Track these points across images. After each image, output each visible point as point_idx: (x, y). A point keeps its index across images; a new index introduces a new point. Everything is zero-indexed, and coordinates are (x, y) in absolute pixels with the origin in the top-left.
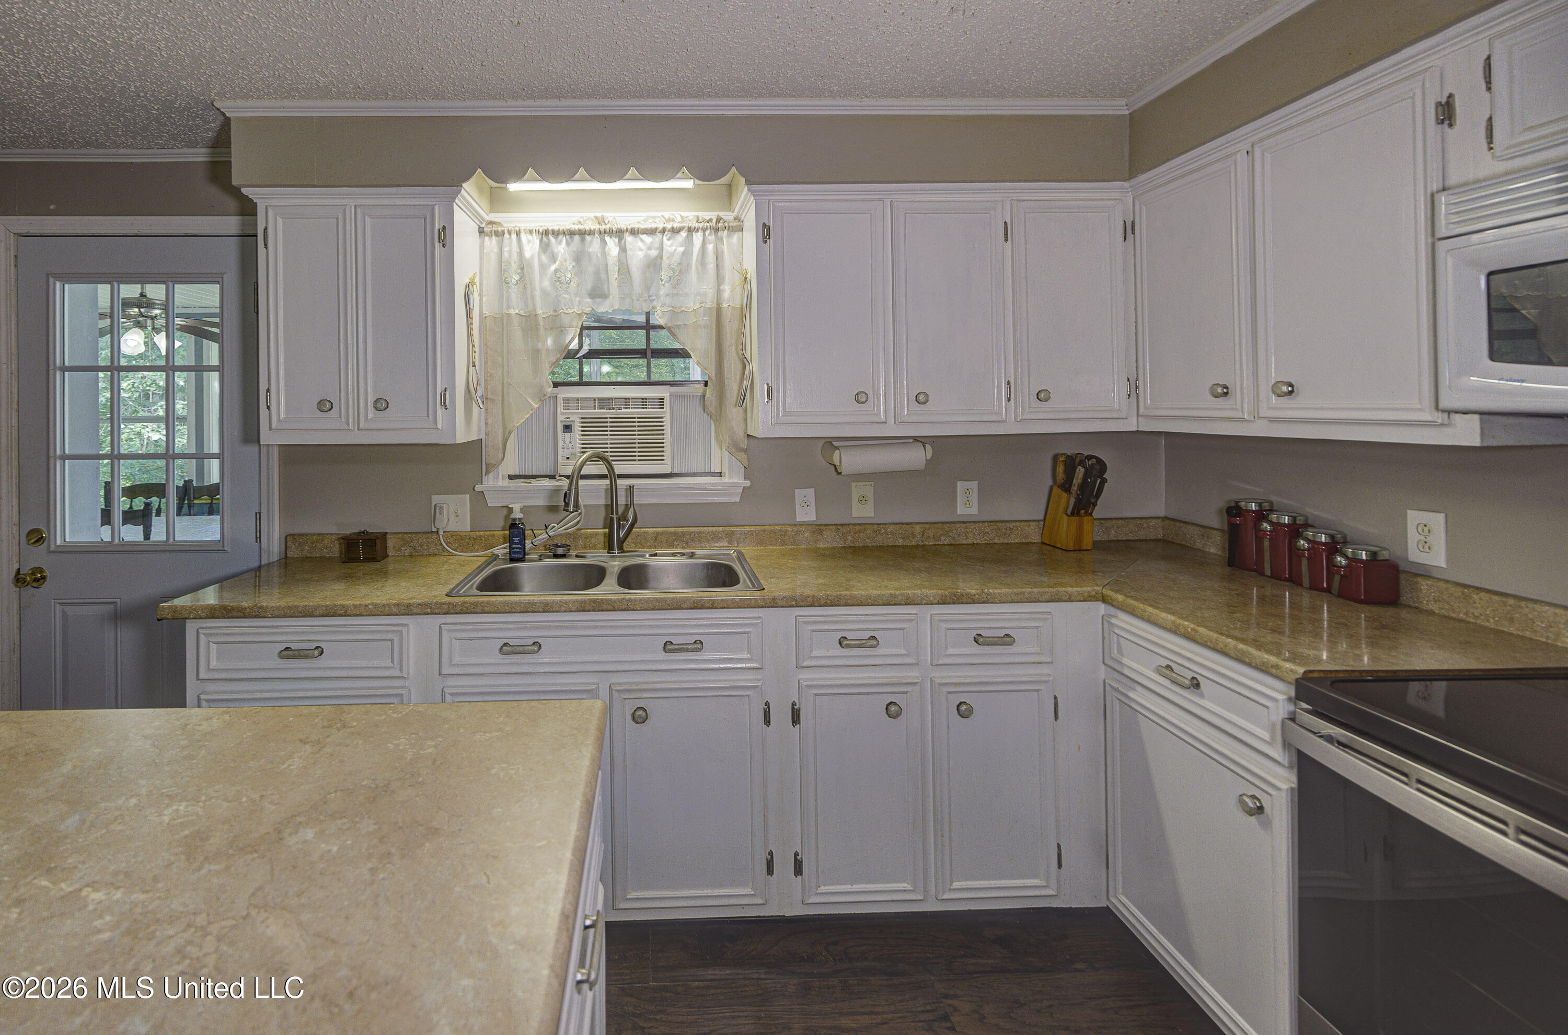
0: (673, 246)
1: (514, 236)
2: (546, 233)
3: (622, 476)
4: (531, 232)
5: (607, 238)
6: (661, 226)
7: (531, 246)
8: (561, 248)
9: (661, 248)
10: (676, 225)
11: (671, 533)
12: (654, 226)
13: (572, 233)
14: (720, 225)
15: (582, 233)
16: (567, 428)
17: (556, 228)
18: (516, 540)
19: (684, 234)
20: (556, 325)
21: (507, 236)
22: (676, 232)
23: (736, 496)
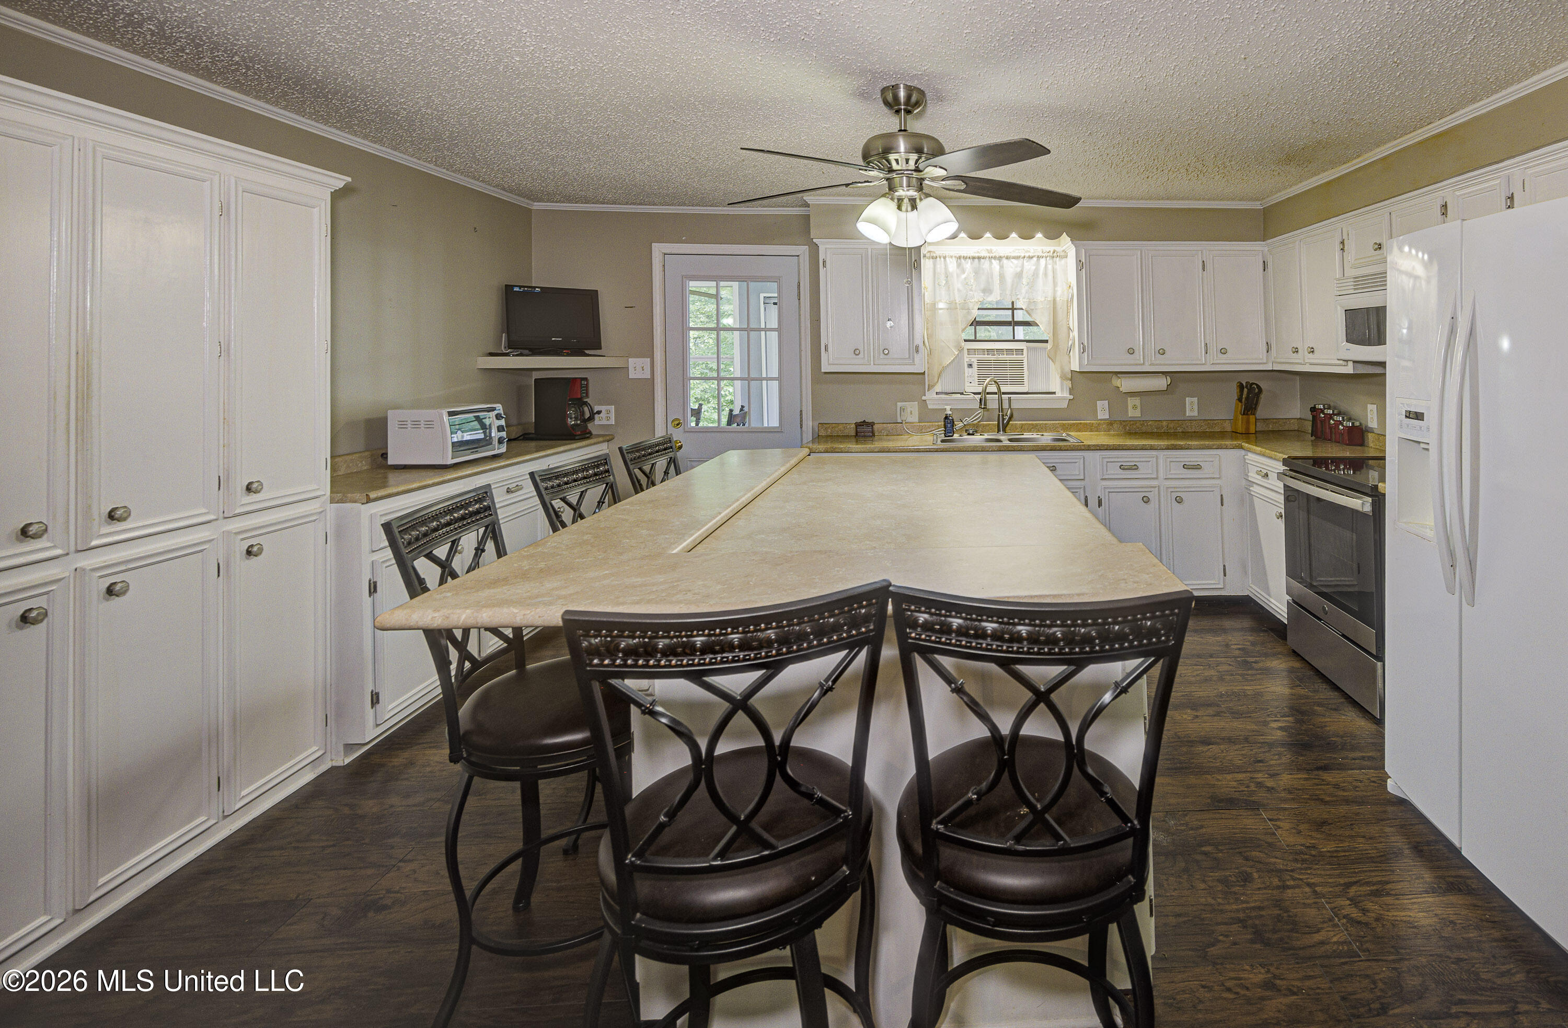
0: (1029, 266)
1: (942, 259)
2: (960, 258)
3: (1004, 393)
4: (951, 257)
5: (993, 261)
6: (1023, 255)
7: (952, 266)
8: (968, 265)
9: (1023, 265)
10: (1031, 254)
11: (1030, 424)
12: (1019, 254)
13: (974, 258)
14: (1055, 254)
15: (979, 258)
16: (970, 366)
17: (965, 255)
18: (947, 425)
19: (1035, 259)
20: (965, 307)
21: (938, 259)
22: (1031, 258)
23: (1064, 405)
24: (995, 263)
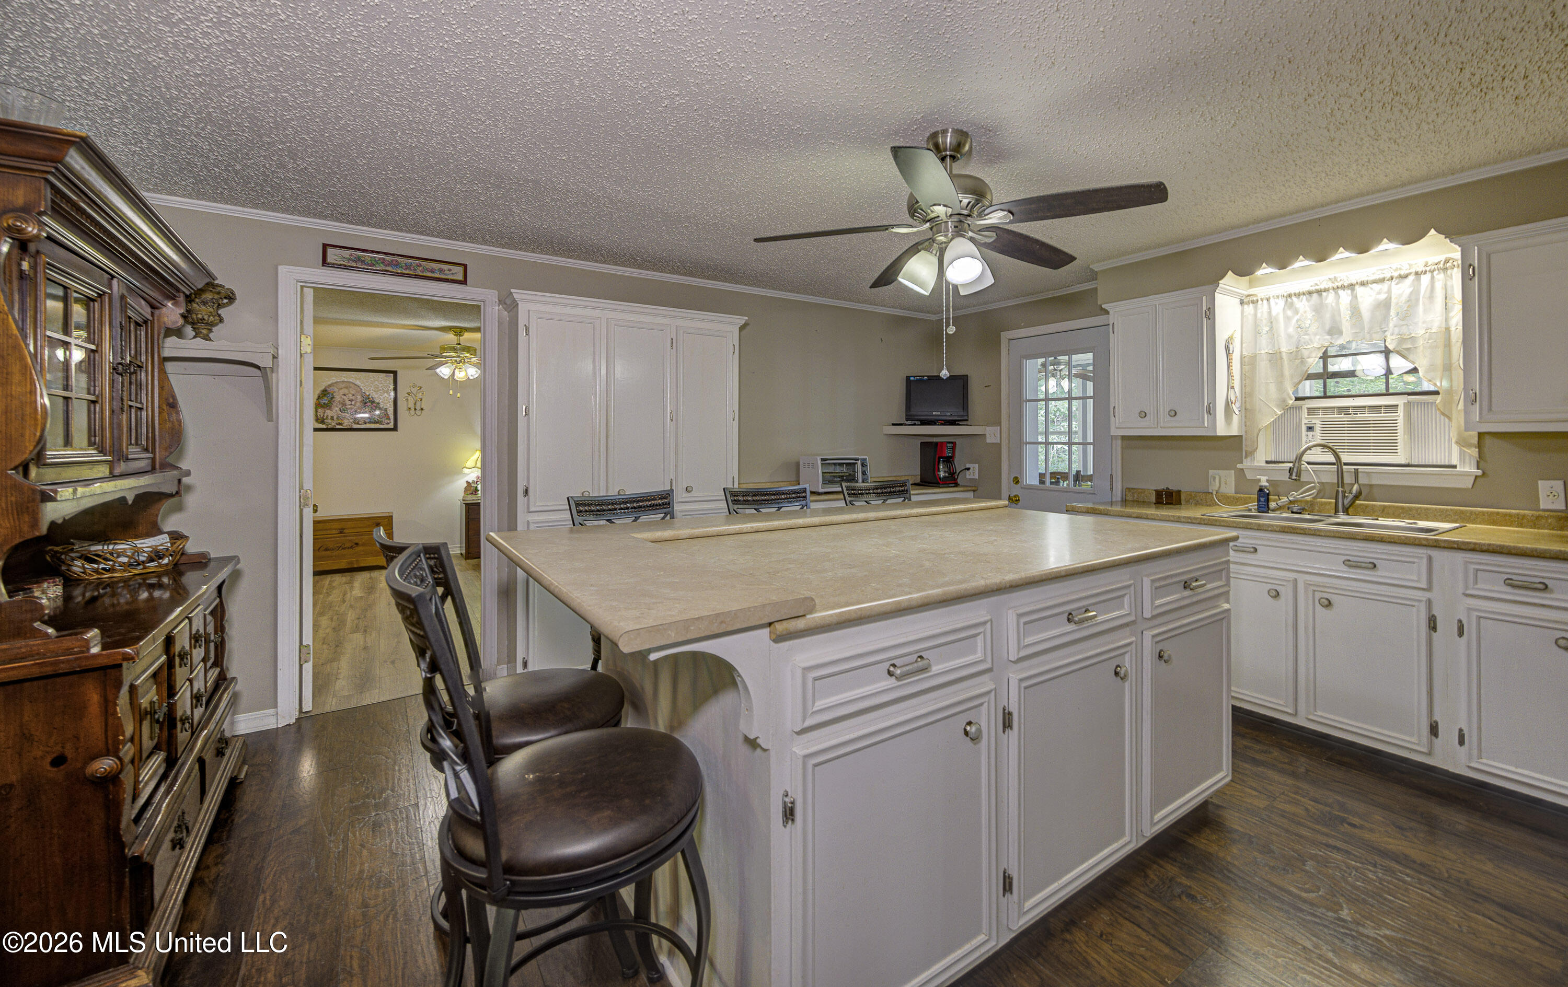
0: (1402, 290)
1: (1265, 301)
2: (1290, 296)
3: (1345, 464)
4: (1278, 297)
5: (1340, 292)
6: (1388, 276)
7: (1278, 307)
8: (1302, 304)
9: (1389, 291)
10: (1403, 272)
11: (1397, 507)
12: (1381, 276)
13: (1310, 293)
14: (1448, 265)
15: (1319, 292)
16: (1310, 429)
17: (1297, 292)
18: (1262, 499)
19: (1411, 278)
20: (1297, 355)
21: (1260, 302)
22: (1404, 277)
23: (1468, 483)
24: (1345, 296)
